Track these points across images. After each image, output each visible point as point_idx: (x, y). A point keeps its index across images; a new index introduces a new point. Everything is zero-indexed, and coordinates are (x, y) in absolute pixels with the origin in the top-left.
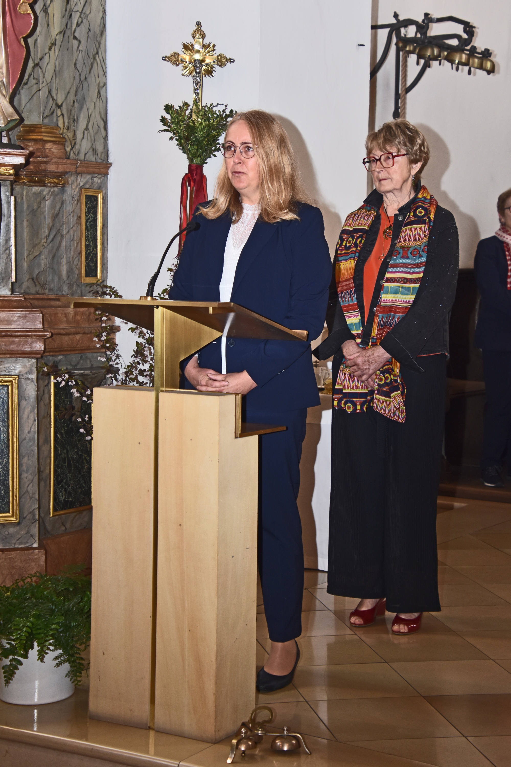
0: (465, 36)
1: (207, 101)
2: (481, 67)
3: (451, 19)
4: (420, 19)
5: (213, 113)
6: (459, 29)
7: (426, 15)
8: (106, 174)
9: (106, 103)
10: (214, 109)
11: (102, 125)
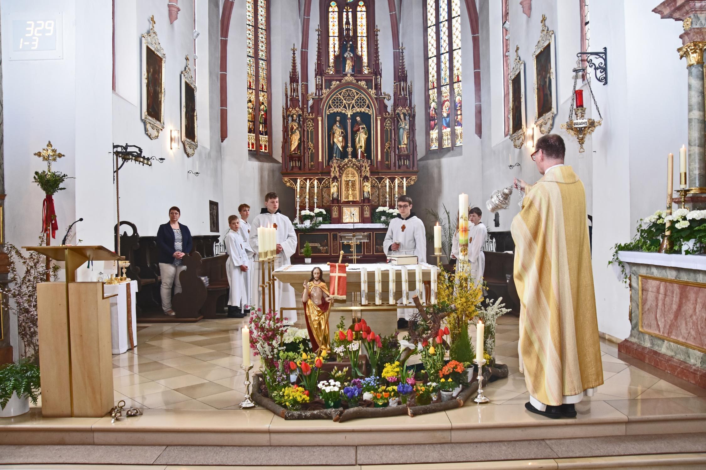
0: (139, 152)
1: (53, 170)
2: (147, 164)
3: (134, 146)
4: (124, 145)
5: (55, 176)
6: (137, 150)
7: (127, 144)
8: (4, 199)
9: (3, 171)
10: (56, 174)
11: (1, 179)
